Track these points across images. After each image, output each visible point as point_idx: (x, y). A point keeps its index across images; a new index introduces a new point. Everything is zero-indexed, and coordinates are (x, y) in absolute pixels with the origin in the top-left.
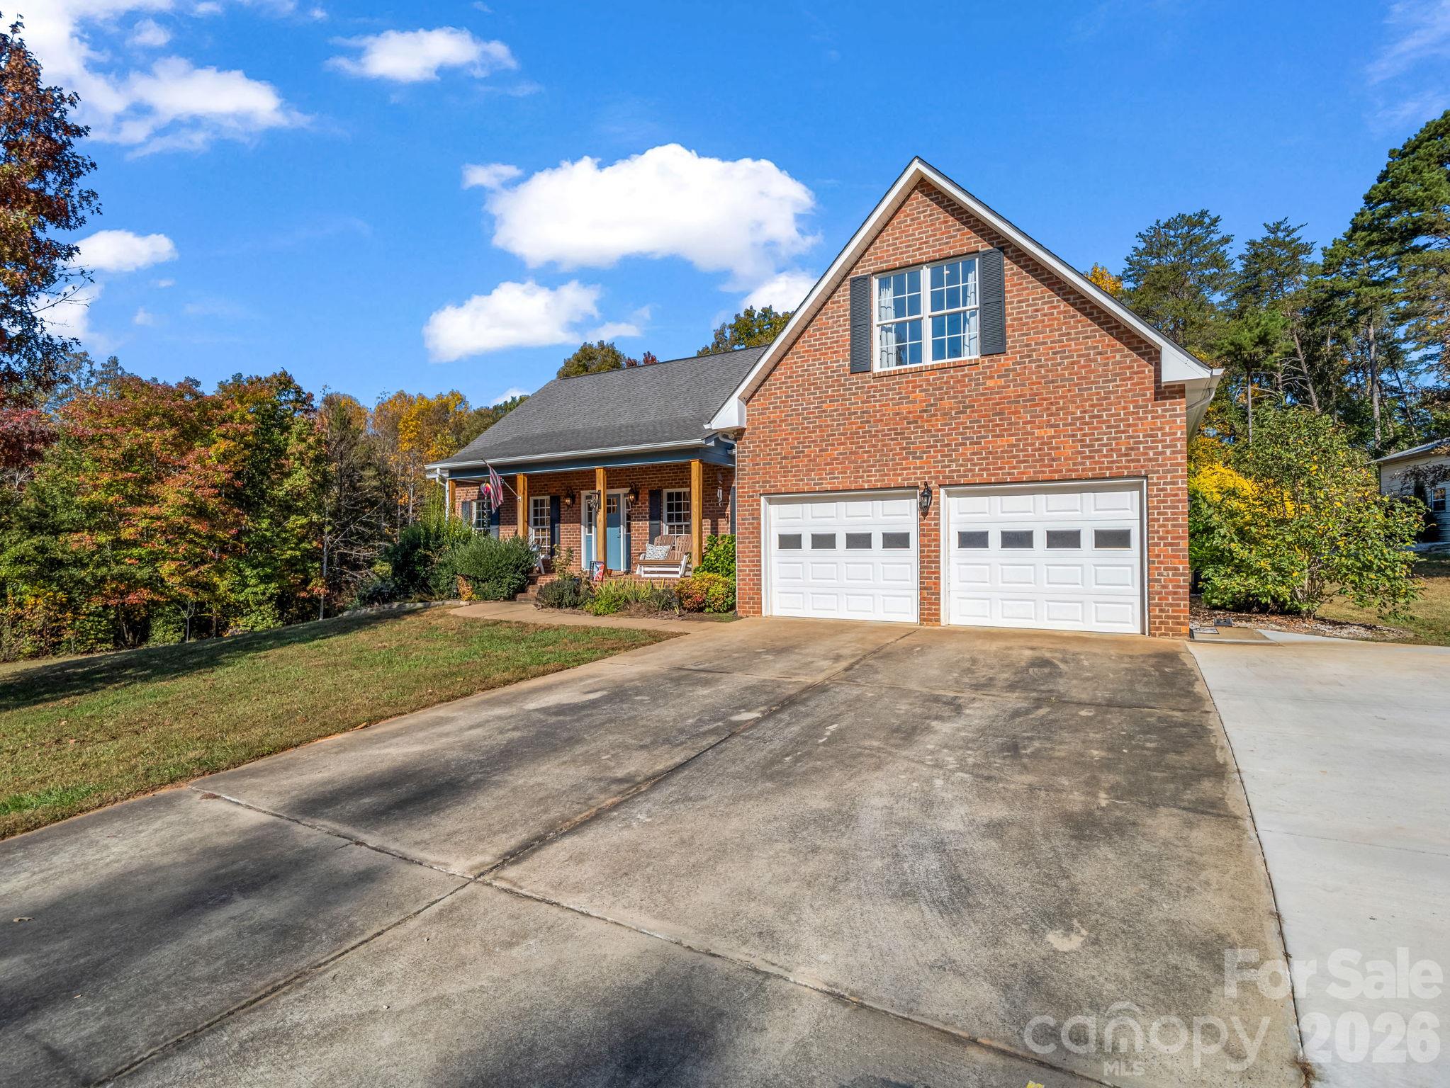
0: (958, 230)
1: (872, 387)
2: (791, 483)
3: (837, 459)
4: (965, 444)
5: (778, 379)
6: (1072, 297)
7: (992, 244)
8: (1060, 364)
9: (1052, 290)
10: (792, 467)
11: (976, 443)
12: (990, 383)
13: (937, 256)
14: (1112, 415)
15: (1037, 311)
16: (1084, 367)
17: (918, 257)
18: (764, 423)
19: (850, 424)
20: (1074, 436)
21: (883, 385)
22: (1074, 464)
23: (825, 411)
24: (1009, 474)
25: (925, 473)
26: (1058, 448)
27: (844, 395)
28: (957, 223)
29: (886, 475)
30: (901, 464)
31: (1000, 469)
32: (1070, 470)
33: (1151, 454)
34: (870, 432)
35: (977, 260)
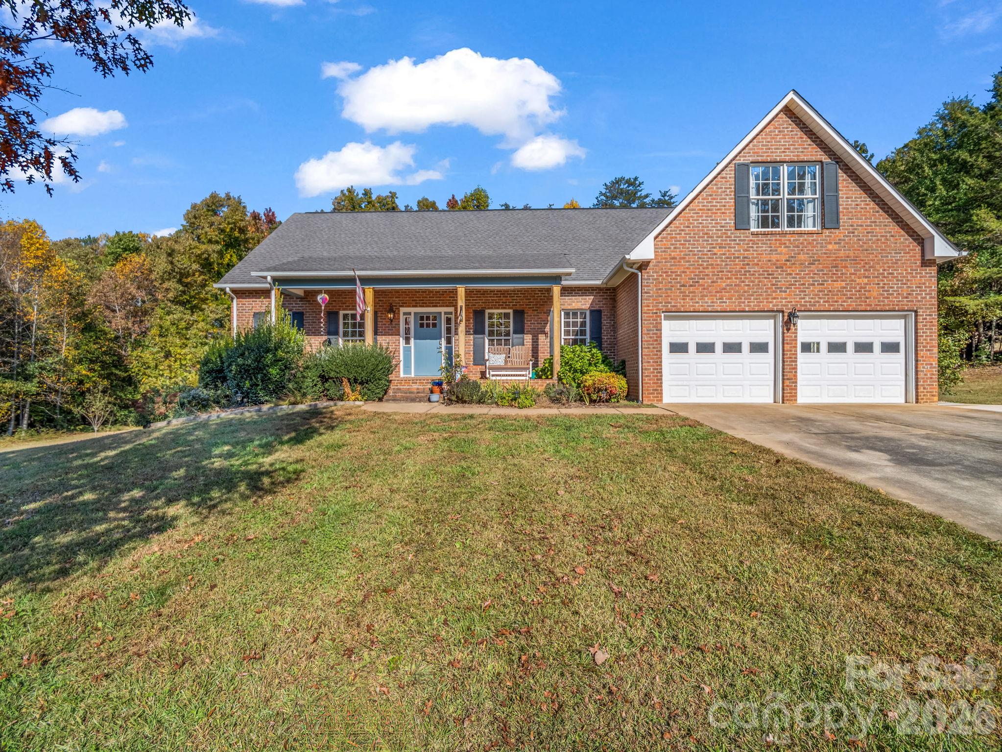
0: (810, 145)
1: (751, 240)
2: (689, 304)
3: (725, 289)
4: (814, 285)
5: (677, 227)
6: (877, 200)
7: (831, 158)
8: (870, 240)
9: (866, 194)
10: (689, 293)
11: (821, 284)
12: (830, 247)
13: (796, 159)
14: (899, 274)
15: (857, 205)
16: (884, 243)
17: (783, 157)
18: (666, 258)
19: (734, 265)
20: (878, 284)
21: (759, 240)
22: (879, 302)
23: (715, 254)
24: (842, 305)
25: (788, 302)
26: (870, 291)
27: (730, 244)
28: (809, 140)
29: (761, 302)
30: (772, 295)
31: (836, 302)
32: (877, 305)
33: (919, 298)
34: (750, 271)
35: (817, 167)
